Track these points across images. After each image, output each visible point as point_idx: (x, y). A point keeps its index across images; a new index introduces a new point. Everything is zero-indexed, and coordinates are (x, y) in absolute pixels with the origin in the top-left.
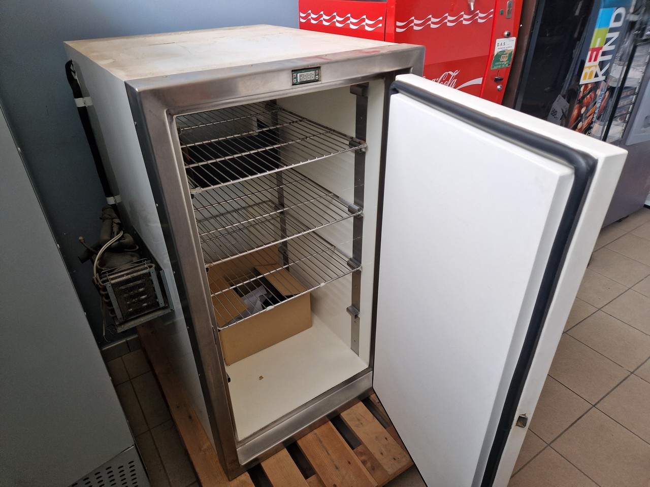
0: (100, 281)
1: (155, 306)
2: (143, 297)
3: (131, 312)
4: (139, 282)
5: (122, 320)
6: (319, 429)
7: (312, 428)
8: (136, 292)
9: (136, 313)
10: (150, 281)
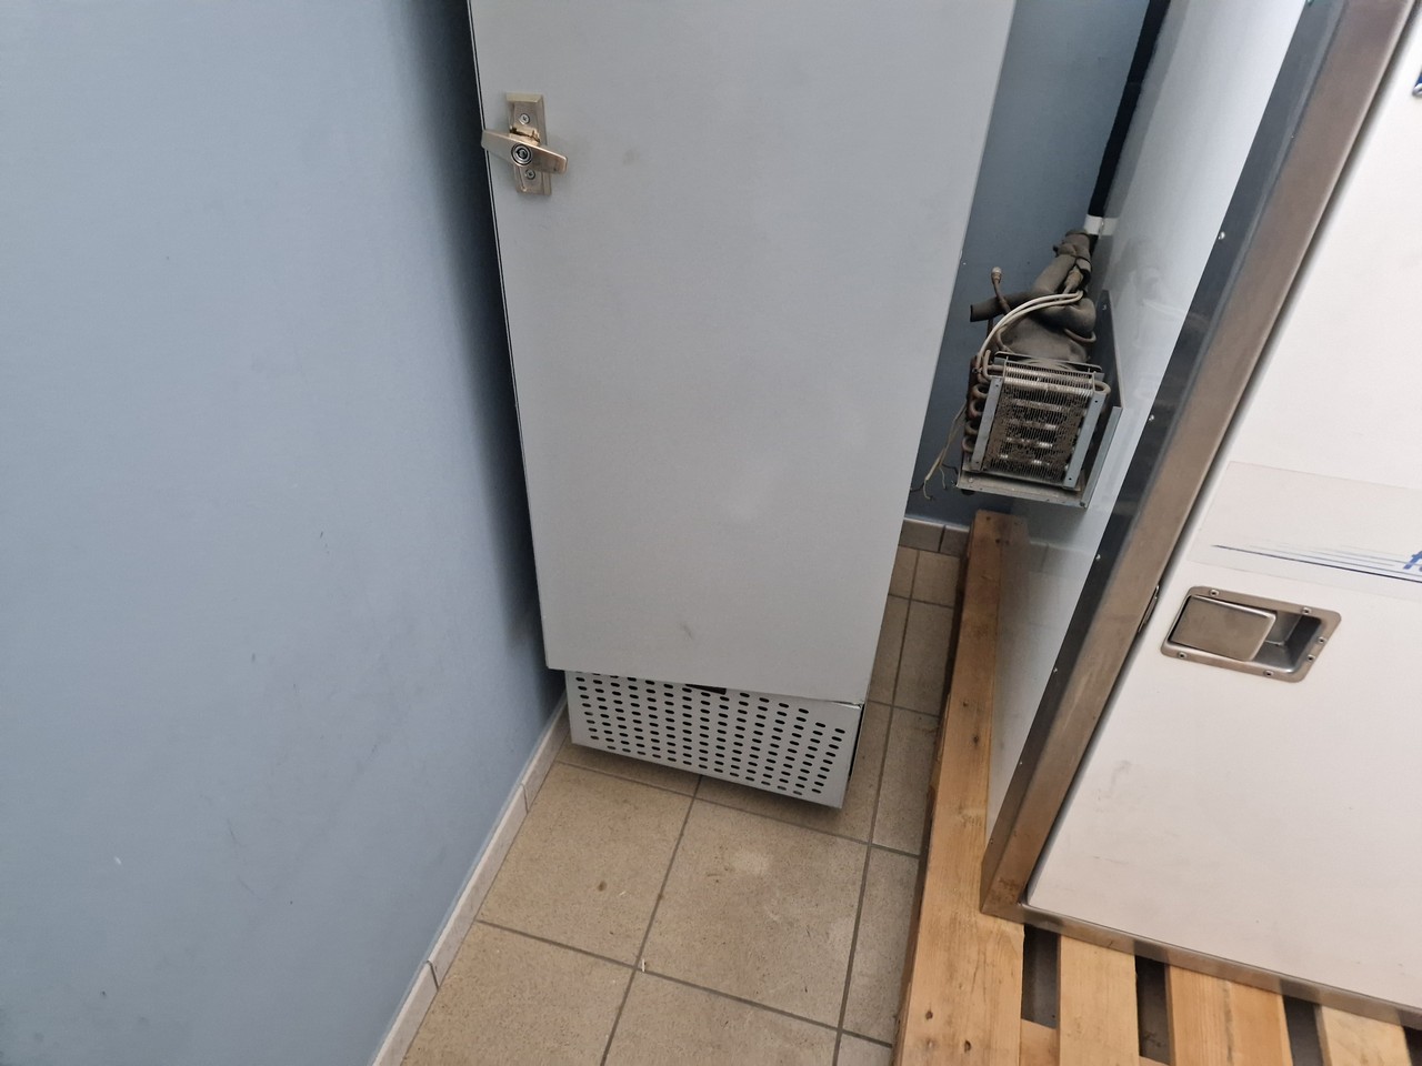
0: (986, 367)
1: (1053, 477)
3: (1002, 460)
4: (1056, 408)
5: (977, 468)
6: (1242, 989)
7: (1226, 971)
8: (1038, 425)
9: (1011, 470)
10: (1079, 418)
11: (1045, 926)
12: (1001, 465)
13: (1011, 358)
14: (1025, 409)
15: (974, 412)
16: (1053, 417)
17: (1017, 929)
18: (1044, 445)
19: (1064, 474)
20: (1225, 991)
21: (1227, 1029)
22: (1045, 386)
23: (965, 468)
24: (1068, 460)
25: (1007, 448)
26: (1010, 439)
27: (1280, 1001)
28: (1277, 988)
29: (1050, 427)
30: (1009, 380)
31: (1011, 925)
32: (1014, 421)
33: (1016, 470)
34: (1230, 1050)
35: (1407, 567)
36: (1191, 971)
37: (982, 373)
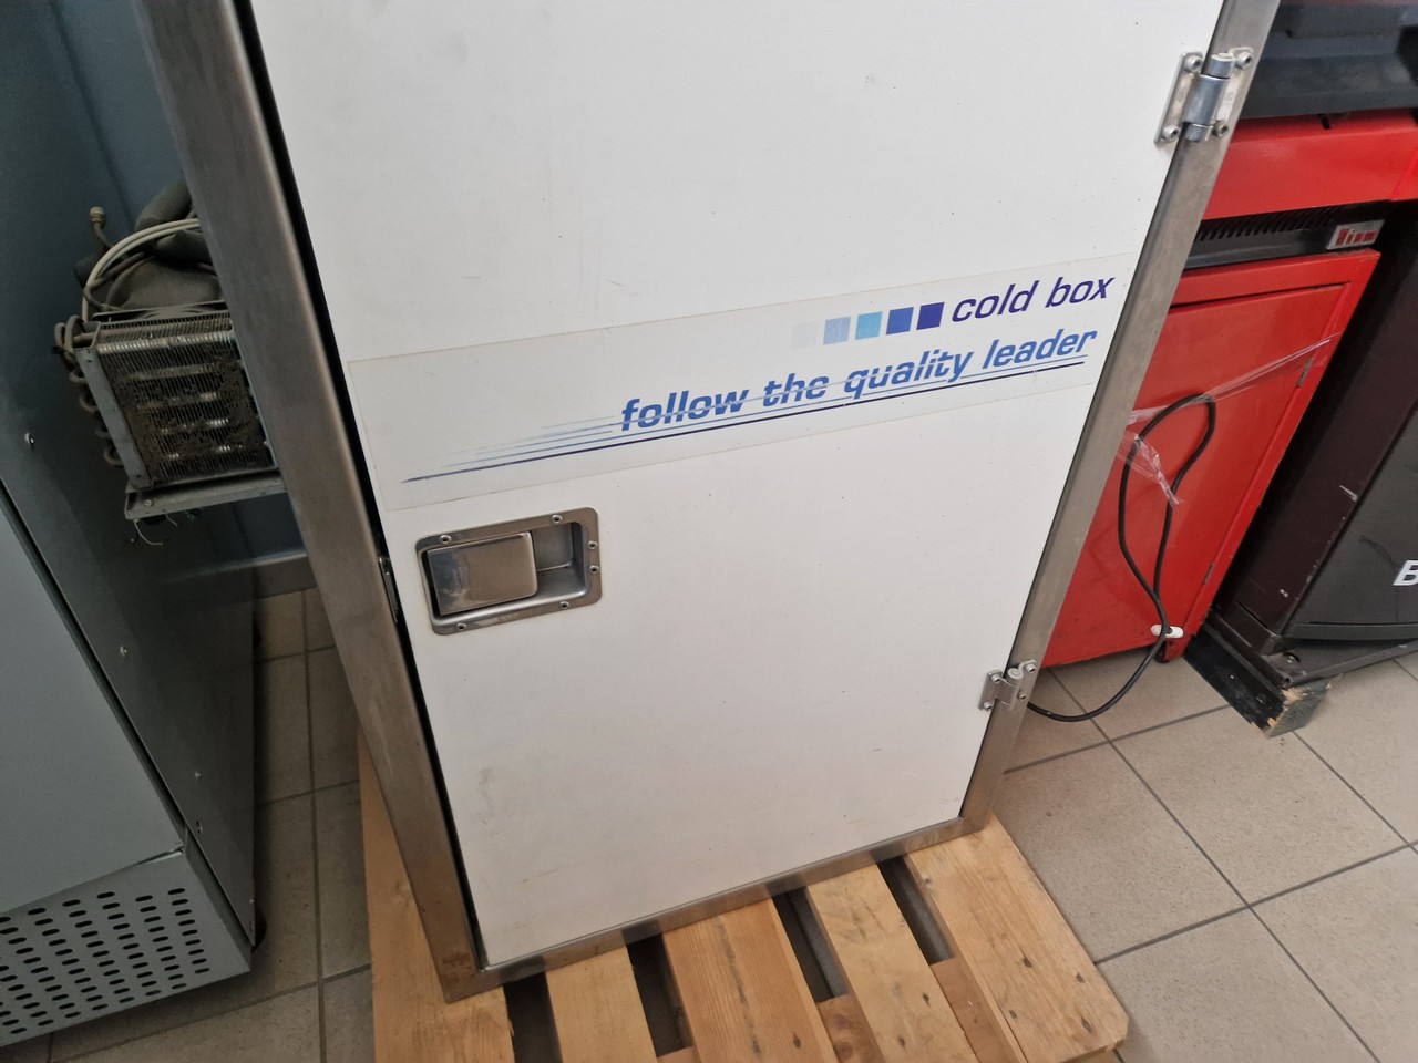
3: (174, 463)
5: (146, 483)
6: (735, 915)
7: (714, 907)
8: (190, 400)
9: (197, 470)
10: (237, 373)
11: (523, 974)
12: (177, 469)
13: (119, 317)
14: (157, 382)
16: (205, 382)
17: (495, 997)
18: (217, 423)
19: (267, 453)
20: (721, 927)
21: (732, 968)
22: (163, 342)
23: (127, 491)
24: (261, 433)
25: (170, 443)
26: (165, 431)
27: (771, 905)
28: (766, 894)
29: (207, 397)
30: (105, 348)
31: (487, 995)
32: (153, 405)
33: (202, 470)
34: (740, 990)
35: (626, 427)
36: (684, 926)
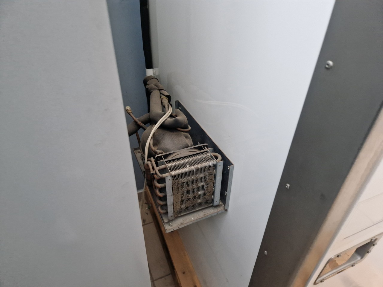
0: (157, 169)
1: (209, 203)
2: (200, 193)
3: (183, 208)
4: (201, 175)
5: (172, 217)
8: (195, 186)
9: (188, 210)
10: (213, 175)
12: (183, 210)
13: (166, 156)
14: (186, 182)
15: (161, 195)
16: (201, 180)
19: (213, 201)
22: (193, 168)
23: (166, 221)
24: (213, 194)
25: (183, 202)
26: (183, 198)
29: (201, 184)
30: (173, 173)
32: (183, 189)
33: (191, 209)
37: (156, 174)
